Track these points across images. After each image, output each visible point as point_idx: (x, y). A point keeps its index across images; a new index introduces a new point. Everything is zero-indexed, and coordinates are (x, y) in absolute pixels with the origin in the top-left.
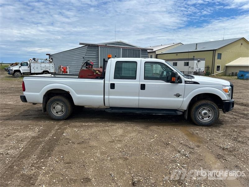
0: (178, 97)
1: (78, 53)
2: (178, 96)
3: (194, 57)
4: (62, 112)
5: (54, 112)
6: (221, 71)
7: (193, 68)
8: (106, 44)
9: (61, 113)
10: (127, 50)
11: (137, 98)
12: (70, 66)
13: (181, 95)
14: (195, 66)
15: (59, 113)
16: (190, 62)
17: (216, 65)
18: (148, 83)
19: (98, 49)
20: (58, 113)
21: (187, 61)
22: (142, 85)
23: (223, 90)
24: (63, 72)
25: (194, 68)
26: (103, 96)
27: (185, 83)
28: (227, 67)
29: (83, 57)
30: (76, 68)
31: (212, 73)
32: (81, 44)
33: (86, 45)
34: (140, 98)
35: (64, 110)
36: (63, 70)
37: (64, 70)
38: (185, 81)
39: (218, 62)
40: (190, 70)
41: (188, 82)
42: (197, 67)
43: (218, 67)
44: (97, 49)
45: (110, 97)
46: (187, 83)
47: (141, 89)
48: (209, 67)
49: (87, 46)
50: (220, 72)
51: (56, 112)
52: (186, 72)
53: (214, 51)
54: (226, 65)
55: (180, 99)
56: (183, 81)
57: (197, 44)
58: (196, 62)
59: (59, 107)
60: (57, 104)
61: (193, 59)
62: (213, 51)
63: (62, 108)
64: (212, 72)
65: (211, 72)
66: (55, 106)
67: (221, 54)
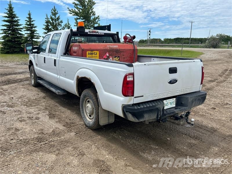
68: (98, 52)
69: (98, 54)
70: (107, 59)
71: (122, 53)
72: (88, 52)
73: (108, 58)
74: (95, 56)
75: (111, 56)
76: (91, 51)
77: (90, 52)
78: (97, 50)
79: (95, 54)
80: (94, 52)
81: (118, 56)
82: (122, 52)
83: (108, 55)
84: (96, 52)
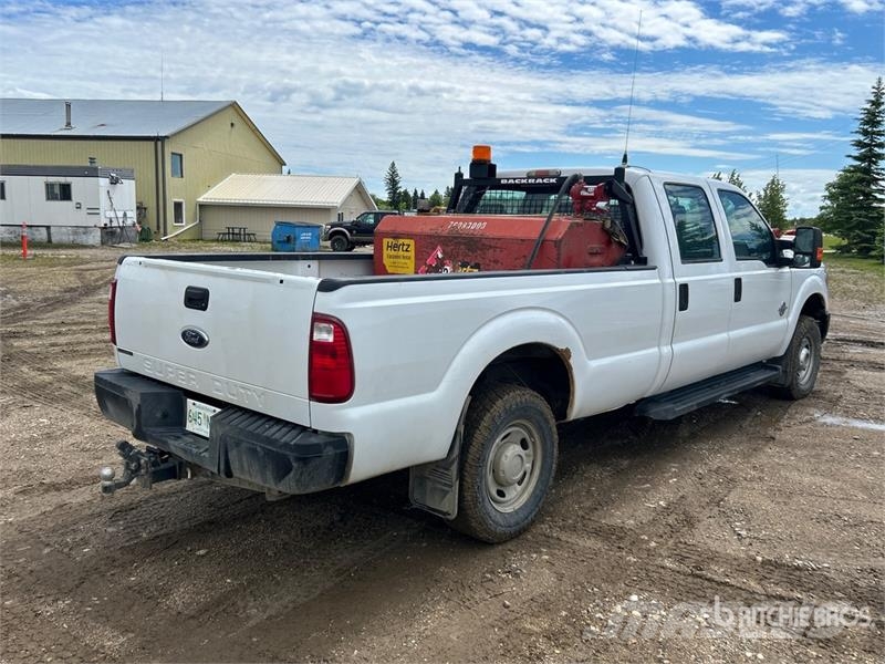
3: (92, 160)
6: (187, 224)
7: (94, 211)
13: (786, 308)
14: (104, 203)
16: (76, 183)
17: (172, 199)
21: (62, 180)
25: (102, 211)
28: (202, 207)
31: (162, 230)
39: (175, 189)
40: (81, 219)
42: (112, 208)
43: (178, 206)
47: (735, 300)
48: (147, 205)
52: (64, 230)
53: (159, 143)
54: (200, 200)
57: (68, 105)
58: (104, 182)
61: (91, 172)
62: (153, 142)
64: (158, 227)
65: (154, 229)
67: (181, 156)
68: (412, 242)
69: (412, 248)
70: (436, 269)
71: (491, 251)
72: (385, 241)
73: (440, 266)
74: (406, 254)
75: (450, 258)
76: (394, 238)
77: (391, 240)
78: (409, 236)
79: (405, 248)
80: (401, 241)
81: (473, 264)
82: (491, 247)
83: (440, 256)
84: (407, 241)
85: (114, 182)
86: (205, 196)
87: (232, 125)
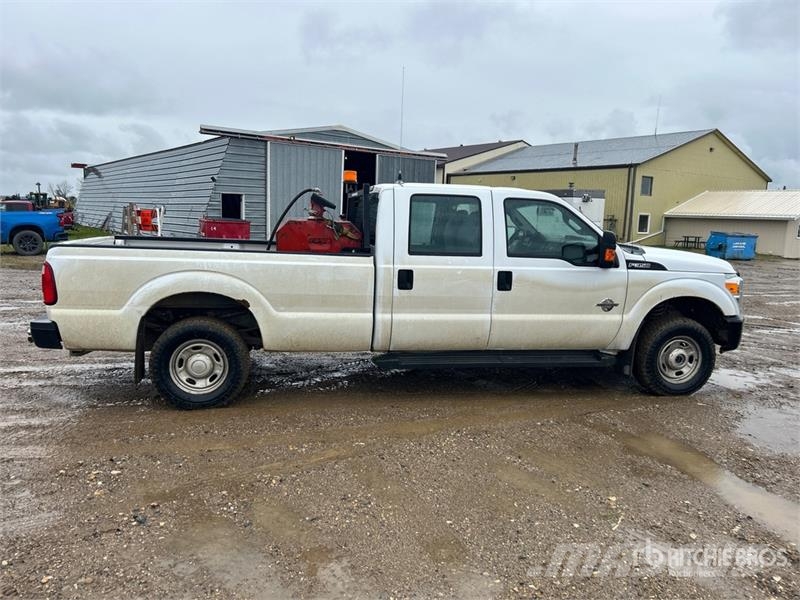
0: (609, 310)
1: (192, 161)
2: (608, 306)
3: (571, 185)
4: (211, 381)
5: (180, 379)
6: (651, 233)
8: (294, 135)
9: (209, 383)
10: (396, 160)
11: (487, 317)
12: (168, 207)
13: (616, 305)
15: (200, 384)
17: (638, 213)
18: (521, 267)
19: (266, 149)
20: (194, 383)
22: (501, 274)
23: (727, 285)
24: (140, 227)
26: (371, 315)
27: (628, 268)
28: (668, 219)
29: (213, 178)
30: (186, 215)
31: (626, 237)
32: (204, 131)
33: (223, 134)
34: (496, 317)
35: (219, 372)
36: (139, 220)
37: (144, 221)
38: (628, 262)
39: (642, 205)
41: (636, 265)
43: (644, 220)
44: (263, 151)
45: (397, 317)
46: (633, 268)
47: (499, 289)
48: (616, 218)
49: (226, 140)
50: (648, 234)
51: (189, 381)
53: (632, 169)
54: (667, 213)
55: (613, 317)
56: (622, 263)
57: (576, 145)
58: (578, 201)
59: (200, 361)
60: (194, 348)
61: (570, 194)
62: (627, 170)
63: (214, 364)
64: (624, 235)
65: (620, 236)
66: (185, 357)
67: (652, 178)
85: (586, 200)
86: (671, 210)
87: (711, 149)
